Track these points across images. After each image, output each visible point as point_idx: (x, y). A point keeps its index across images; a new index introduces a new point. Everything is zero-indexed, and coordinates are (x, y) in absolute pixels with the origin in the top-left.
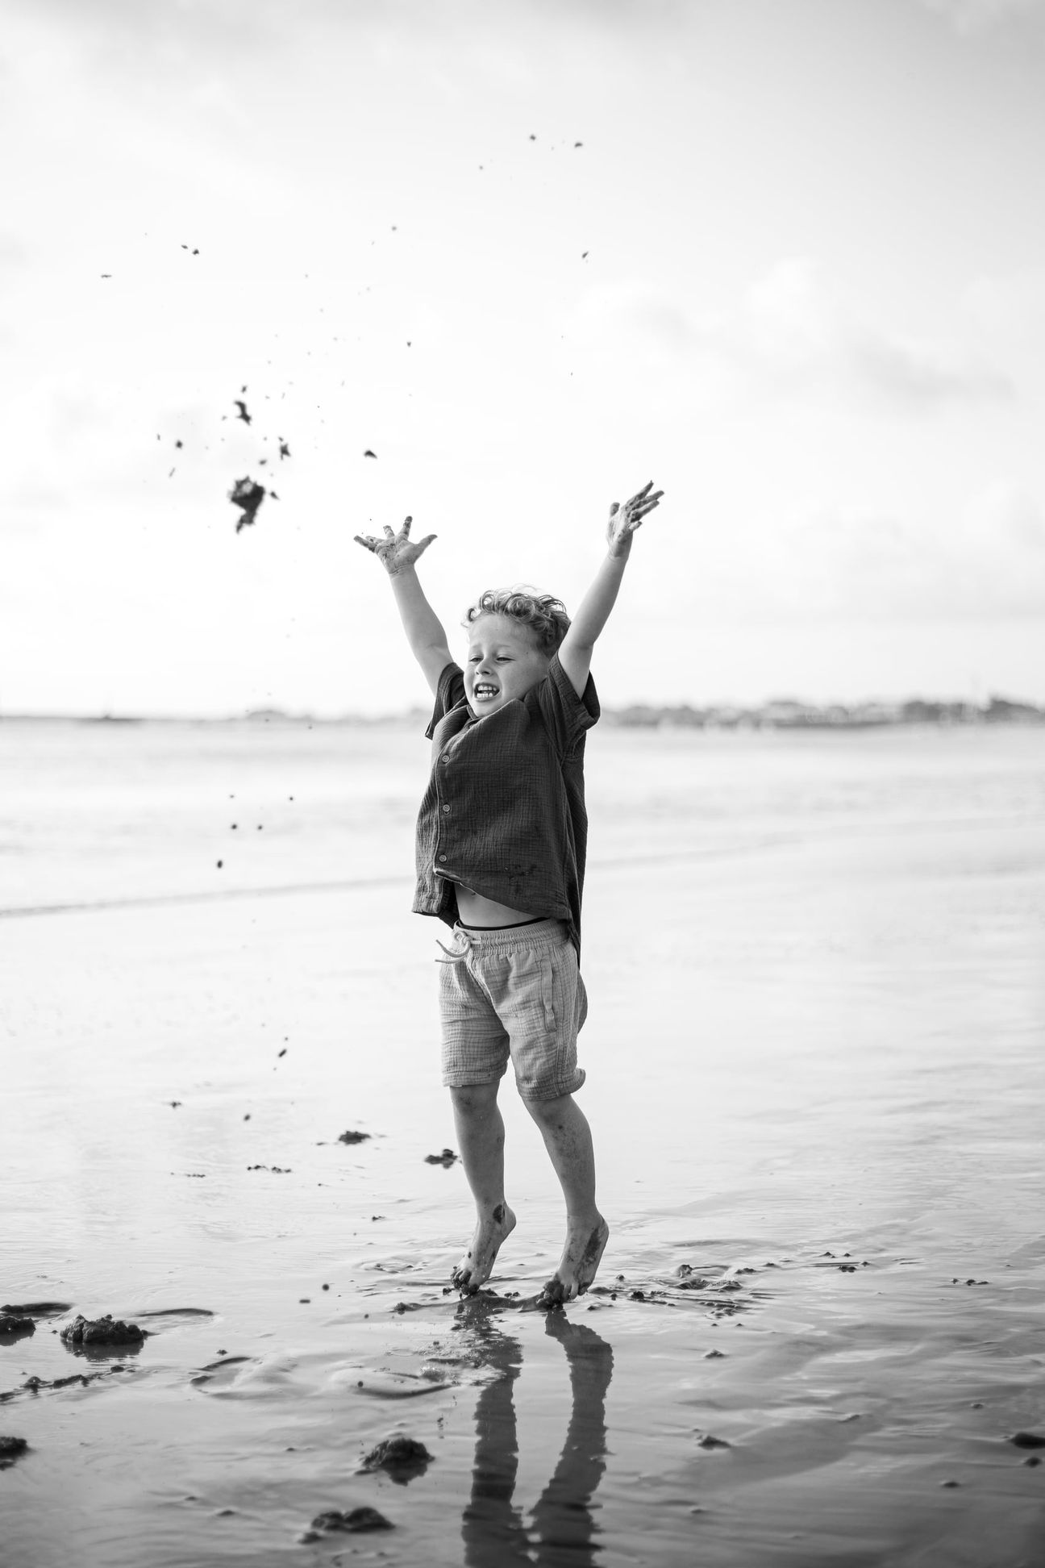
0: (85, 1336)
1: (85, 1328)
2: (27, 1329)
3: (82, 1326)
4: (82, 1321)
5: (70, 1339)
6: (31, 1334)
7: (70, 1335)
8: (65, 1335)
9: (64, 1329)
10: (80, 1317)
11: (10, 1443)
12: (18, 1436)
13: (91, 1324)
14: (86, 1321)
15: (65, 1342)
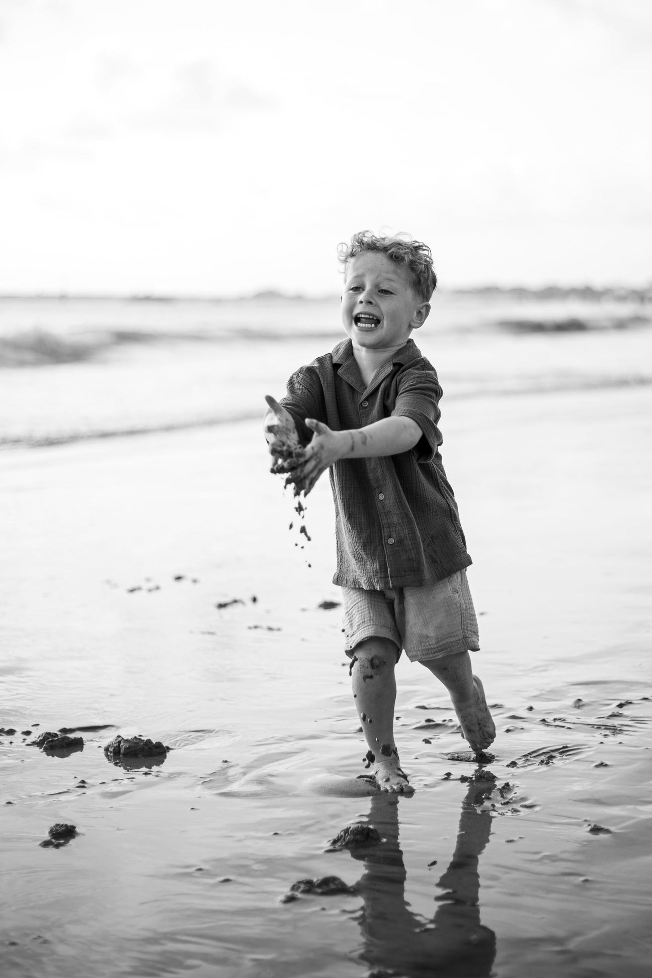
0: (122, 751)
1: (122, 744)
2: (78, 745)
3: (120, 742)
4: (120, 739)
5: (111, 752)
6: (81, 750)
7: (111, 749)
8: (107, 749)
9: (106, 745)
10: (119, 736)
11: (64, 828)
12: (69, 823)
13: (127, 741)
14: (123, 739)
15: (107, 756)
